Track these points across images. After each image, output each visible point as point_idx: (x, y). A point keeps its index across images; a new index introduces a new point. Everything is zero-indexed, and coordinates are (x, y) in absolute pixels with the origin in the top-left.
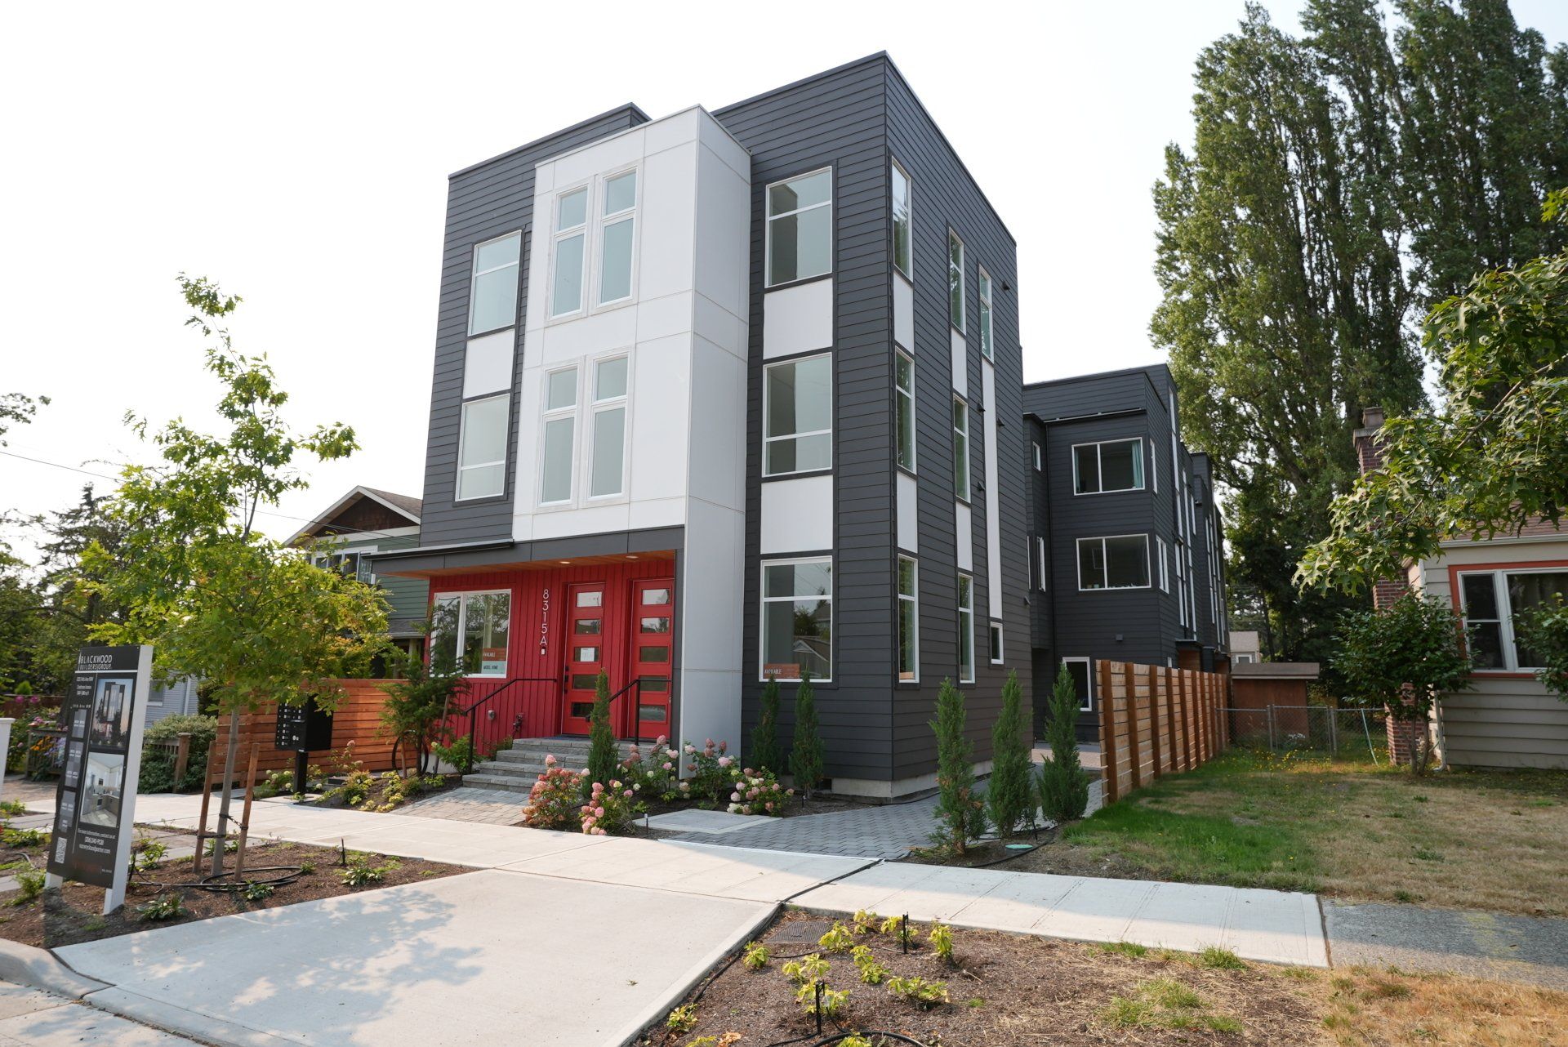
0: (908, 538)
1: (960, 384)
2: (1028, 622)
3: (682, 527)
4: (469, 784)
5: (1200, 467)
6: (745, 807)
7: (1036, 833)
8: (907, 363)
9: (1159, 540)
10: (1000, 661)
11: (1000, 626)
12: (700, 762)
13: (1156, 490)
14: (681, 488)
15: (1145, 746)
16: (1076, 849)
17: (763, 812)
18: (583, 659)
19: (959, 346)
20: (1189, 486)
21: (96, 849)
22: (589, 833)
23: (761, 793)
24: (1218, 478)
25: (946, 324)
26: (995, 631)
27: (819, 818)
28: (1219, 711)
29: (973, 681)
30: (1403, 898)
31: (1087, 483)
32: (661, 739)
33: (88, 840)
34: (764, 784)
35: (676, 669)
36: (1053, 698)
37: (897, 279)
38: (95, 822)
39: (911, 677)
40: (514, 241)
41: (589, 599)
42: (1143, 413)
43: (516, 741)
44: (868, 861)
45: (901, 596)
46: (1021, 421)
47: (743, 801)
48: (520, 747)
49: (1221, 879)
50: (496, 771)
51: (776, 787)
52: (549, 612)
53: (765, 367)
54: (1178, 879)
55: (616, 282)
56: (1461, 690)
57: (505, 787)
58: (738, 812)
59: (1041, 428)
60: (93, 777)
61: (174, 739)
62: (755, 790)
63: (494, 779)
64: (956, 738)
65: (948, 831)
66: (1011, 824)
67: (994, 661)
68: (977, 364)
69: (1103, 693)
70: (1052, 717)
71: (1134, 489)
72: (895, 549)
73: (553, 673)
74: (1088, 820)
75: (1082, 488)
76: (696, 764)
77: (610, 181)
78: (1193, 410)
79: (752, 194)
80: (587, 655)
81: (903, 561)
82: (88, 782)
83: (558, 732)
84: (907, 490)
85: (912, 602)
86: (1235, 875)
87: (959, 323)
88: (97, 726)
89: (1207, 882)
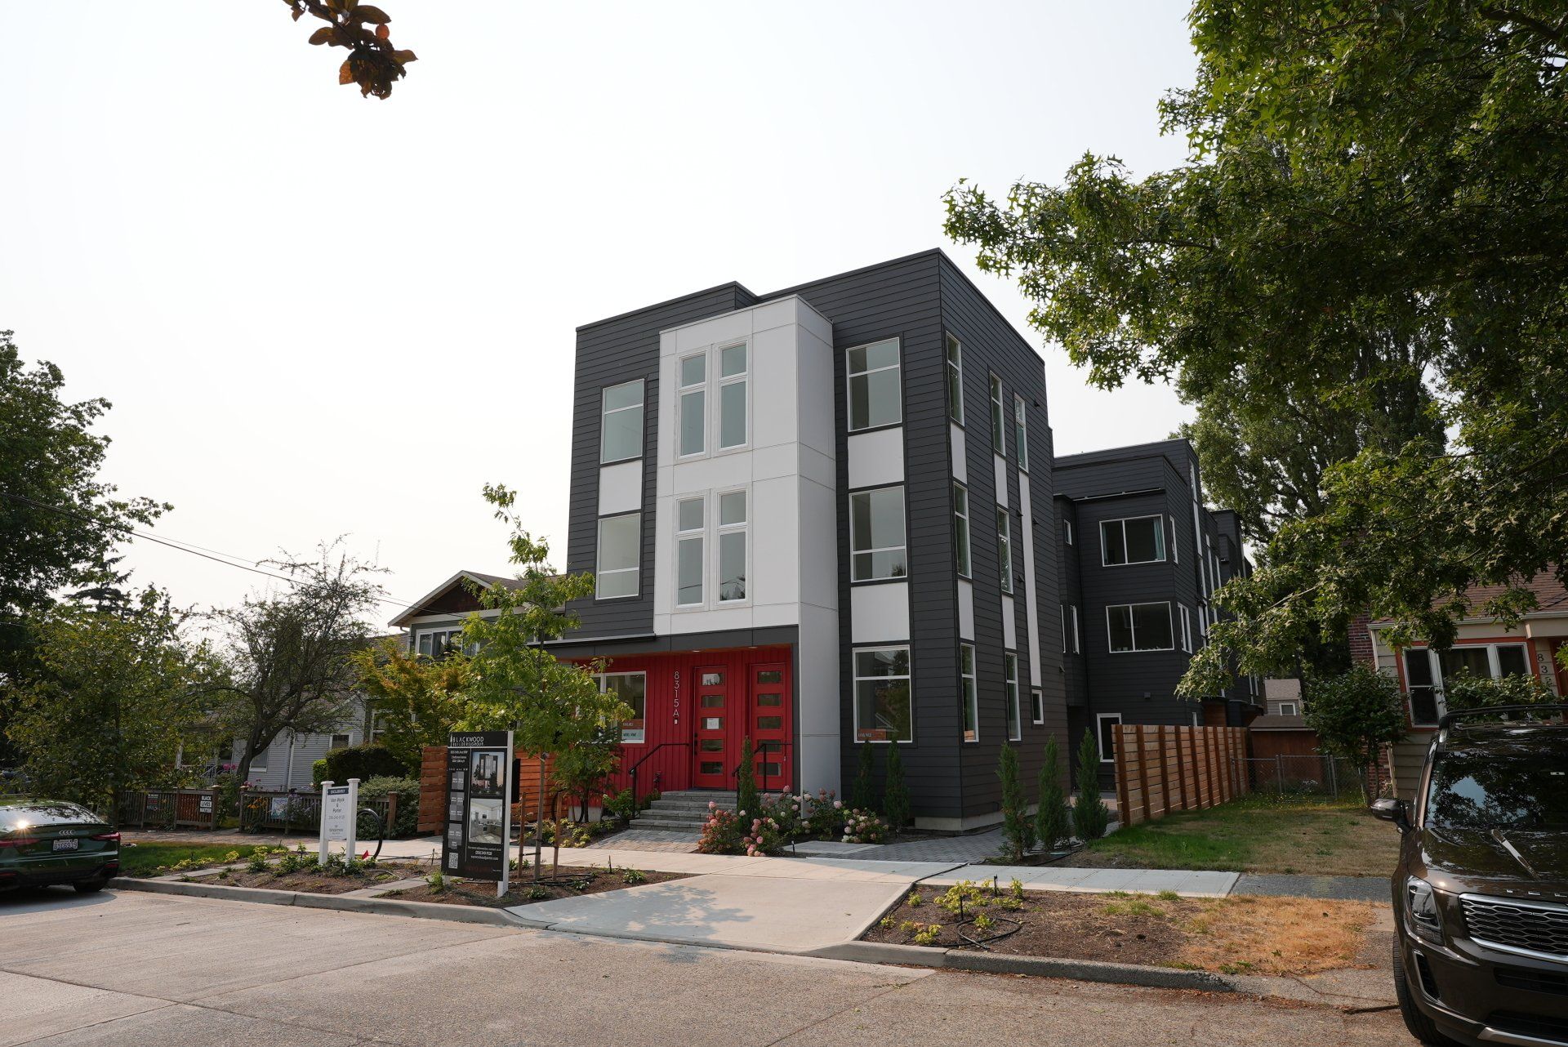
0: (967, 631)
1: (1002, 498)
2: (1063, 687)
3: (797, 626)
4: (635, 827)
5: (1226, 526)
6: (854, 838)
7: (1070, 847)
8: (962, 491)
9: (1181, 606)
10: (1041, 722)
11: (1040, 693)
12: (816, 807)
13: (1176, 561)
14: (794, 594)
15: (1155, 788)
16: (1097, 854)
17: (869, 841)
18: (709, 727)
19: (1000, 466)
20: (1213, 548)
21: (486, 858)
22: (753, 855)
23: (867, 826)
24: (1247, 532)
25: (990, 452)
26: (1036, 696)
27: (912, 844)
28: (1237, 761)
29: (1020, 739)
30: (1289, 871)
31: (1114, 555)
32: (786, 788)
33: (477, 852)
34: (868, 820)
35: (795, 735)
36: (1080, 752)
37: (953, 427)
38: (483, 841)
39: (972, 736)
40: (638, 386)
41: (709, 678)
42: (1163, 492)
43: (663, 793)
44: (958, 864)
45: (964, 676)
46: (1051, 502)
47: (853, 833)
48: (666, 798)
49: (1186, 867)
50: (654, 817)
51: (877, 821)
52: (680, 690)
53: (850, 495)
54: (1159, 868)
55: (734, 431)
56: (1400, 742)
57: (667, 828)
58: (849, 841)
59: (1071, 507)
60: (477, 814)
61: (384, 797)
62: (862, 824)
63: (657, 822)
64: (1014, 781)
65: (1011, 844)
66: (1053, 841)
67: (1036, 722)
68: (1015, 477)
69: (1118, 748)
70: (1080, 766)
71: (1156, 561)
72: (958, 639)
73: (685, 739)
74: (1107, 837)
75: (1110, 560)
76: (813, 808)
77: (724, 351)
78: (1221, 469)
79: (835, 355)
80: (713, 724)
81: (964, 647)
82: (473, 817)
83: (691, 786)
84: (965, 592)
85: (970, 680)
86: (1193, 864)
87: (999, 447)
88: (475, 781)
89: (1177, 868)
